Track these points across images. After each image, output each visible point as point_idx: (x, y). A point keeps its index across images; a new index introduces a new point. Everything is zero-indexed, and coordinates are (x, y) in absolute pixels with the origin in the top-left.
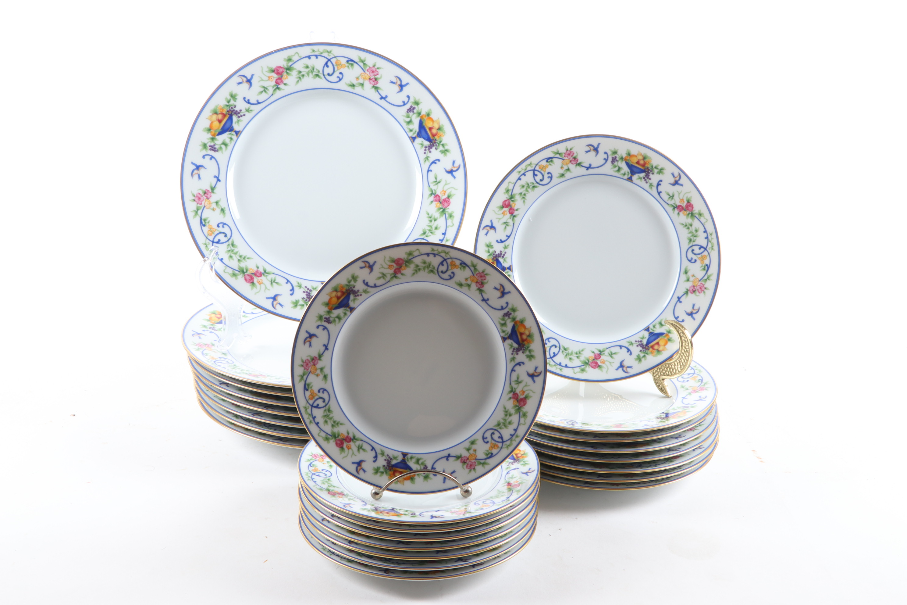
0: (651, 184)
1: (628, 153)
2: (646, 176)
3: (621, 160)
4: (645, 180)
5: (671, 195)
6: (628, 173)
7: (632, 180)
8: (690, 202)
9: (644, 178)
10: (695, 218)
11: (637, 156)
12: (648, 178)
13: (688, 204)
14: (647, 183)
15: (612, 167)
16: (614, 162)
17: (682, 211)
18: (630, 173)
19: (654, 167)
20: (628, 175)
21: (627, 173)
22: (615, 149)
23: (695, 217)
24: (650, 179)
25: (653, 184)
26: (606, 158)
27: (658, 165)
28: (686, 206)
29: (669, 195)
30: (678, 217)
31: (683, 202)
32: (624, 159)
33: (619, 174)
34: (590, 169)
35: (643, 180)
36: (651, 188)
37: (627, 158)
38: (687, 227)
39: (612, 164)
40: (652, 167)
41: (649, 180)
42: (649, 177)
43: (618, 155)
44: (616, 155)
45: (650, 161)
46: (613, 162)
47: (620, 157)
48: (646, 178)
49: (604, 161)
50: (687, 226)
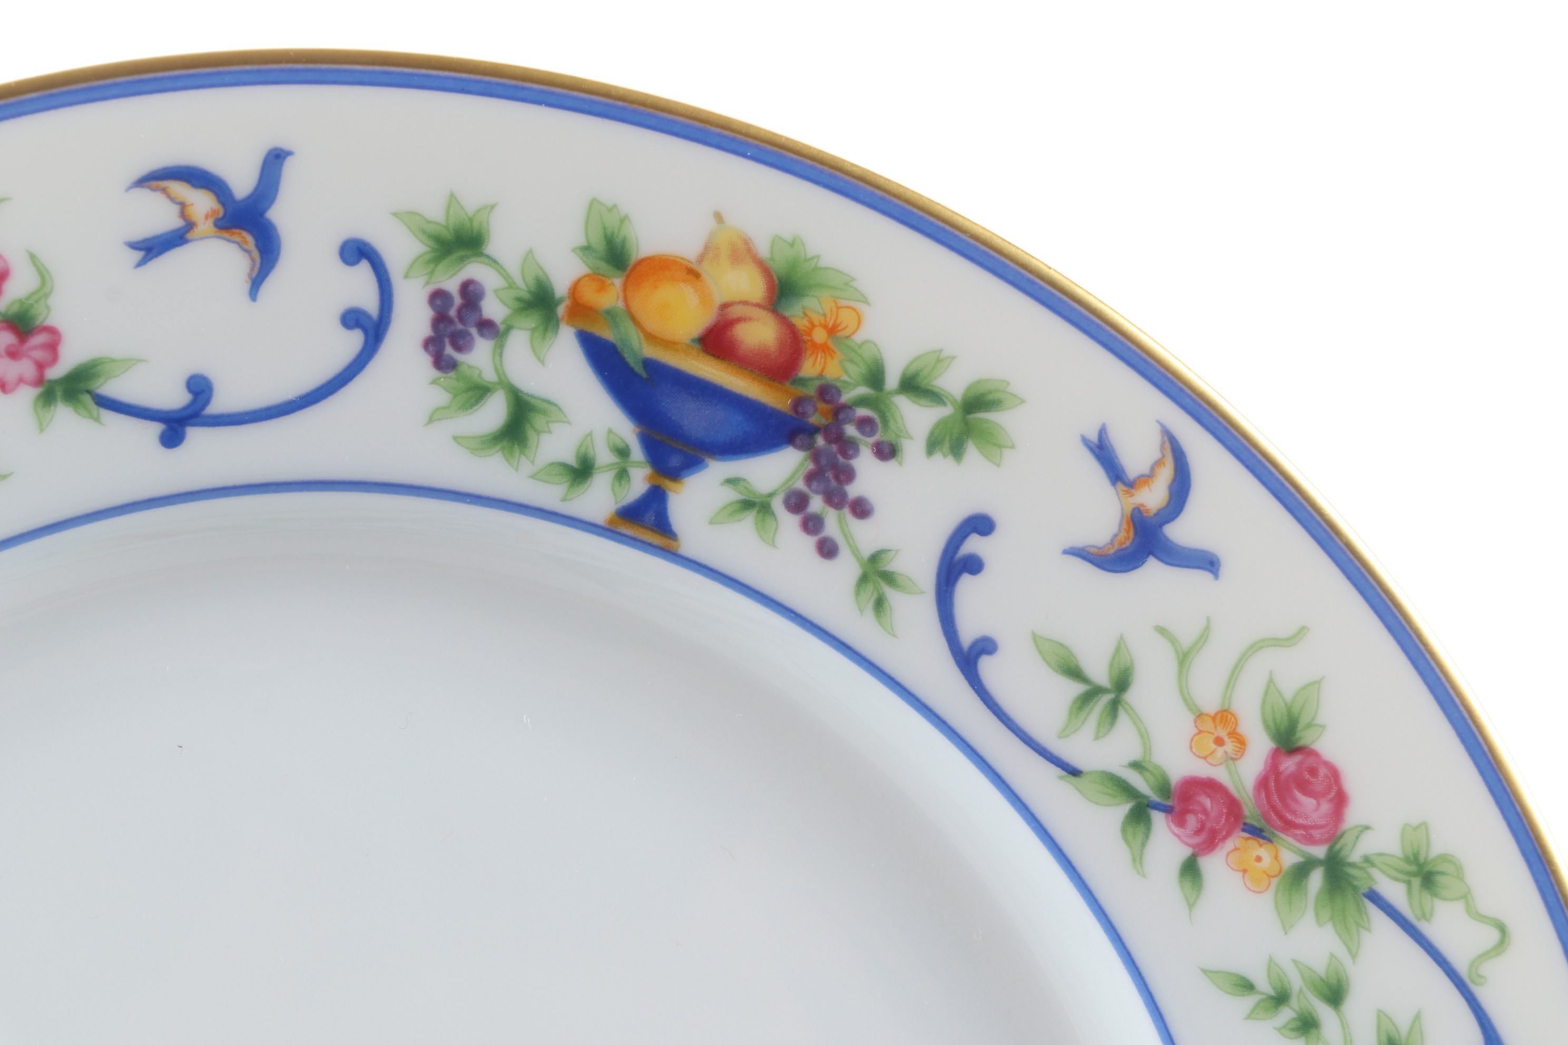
0: (875, 558)
1: (599, 243)
2: (810, 478)
3: (531, 321)
4: (812, 525)
5: (1100, 673)
6: (623, 452)
7: (663, 527)
8: (1305, 738)
9: (797, 503)
10: (1373, 911)
11: (706, 269)
12: (835, 499)
13: (1289, 765)
14: (827, 550)
15: (438, 396)
16: (461, 342)
17: (1230, 844)
18: (637, 453)
19: (892, 380)
20: (622, 475)
21: (604, 456)
22: (452, 199)
23: (1374, 897)
24: (861, 509)
25: (895, 565)
26: (369, 301)
27: (940, 360)
28: (1263, 784)
29: (1074, 672)
30: (1191, 906)
31: (1230, 747)
32: (561, 310)
33: (526, 467)
34: (196, 436)
35: (789, 523)
36: (880, 604)
37: (589, 295)
38: (1286, 1014)
39: (442, 363)
40: (875, 377)
41: (856, 526)
42: (854, 490)
43: (493, 262)
44: (475, 270)
45: (846, 318)
46: (449, 350)
47: (524, 287)
48: (816, 504)
49: (354, 340)
50: (1294, 1002)
